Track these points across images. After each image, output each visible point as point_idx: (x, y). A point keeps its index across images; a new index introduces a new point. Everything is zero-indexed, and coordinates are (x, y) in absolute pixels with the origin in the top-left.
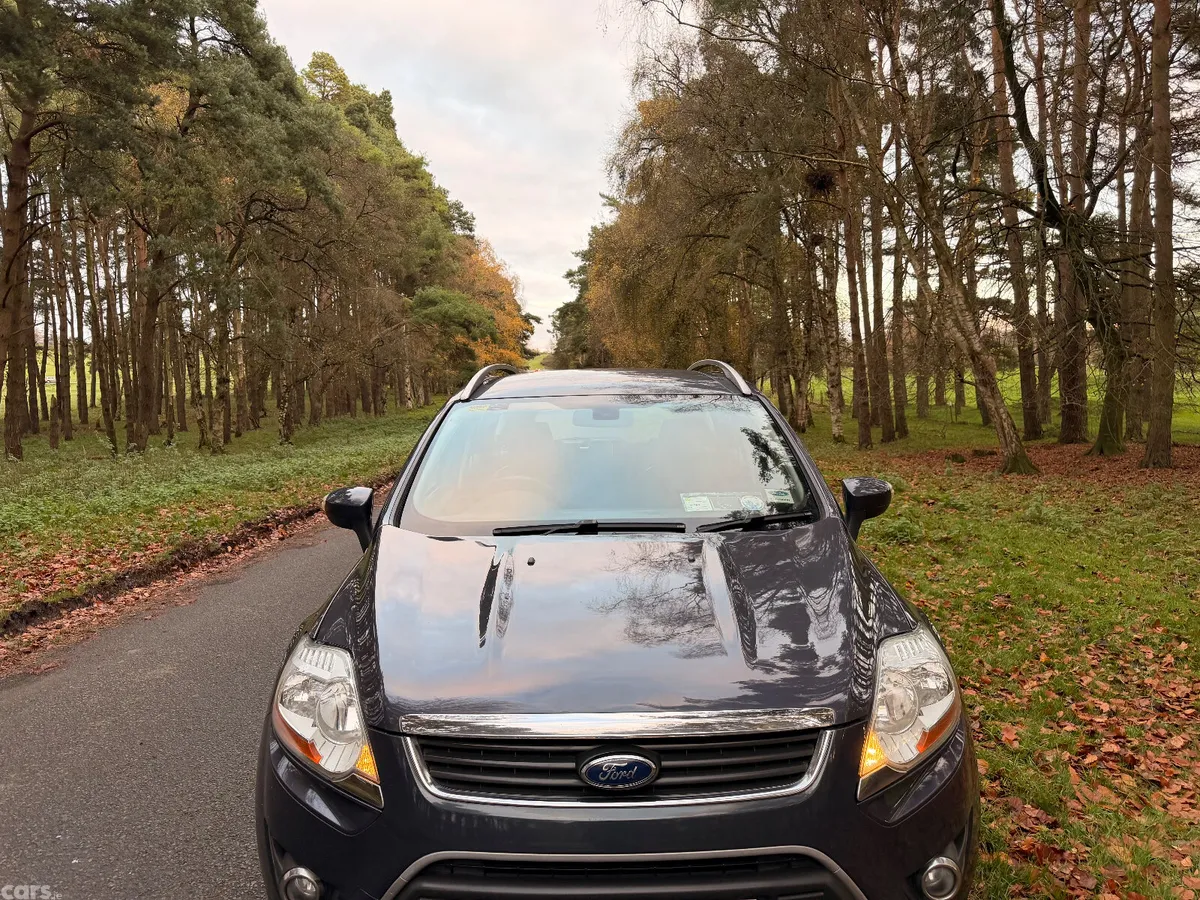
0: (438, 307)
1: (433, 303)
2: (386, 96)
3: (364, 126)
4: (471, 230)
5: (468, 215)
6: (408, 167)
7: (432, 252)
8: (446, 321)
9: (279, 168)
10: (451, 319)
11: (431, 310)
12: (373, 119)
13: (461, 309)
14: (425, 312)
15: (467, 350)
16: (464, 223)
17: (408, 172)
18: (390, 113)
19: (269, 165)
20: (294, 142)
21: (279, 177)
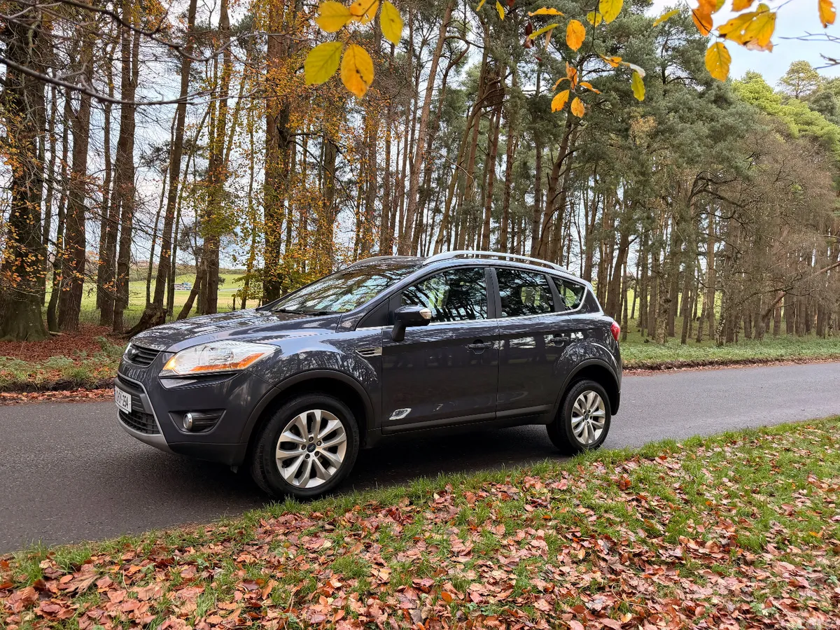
19: (690, 155)
20: (717, 136)
21: (697, 162)
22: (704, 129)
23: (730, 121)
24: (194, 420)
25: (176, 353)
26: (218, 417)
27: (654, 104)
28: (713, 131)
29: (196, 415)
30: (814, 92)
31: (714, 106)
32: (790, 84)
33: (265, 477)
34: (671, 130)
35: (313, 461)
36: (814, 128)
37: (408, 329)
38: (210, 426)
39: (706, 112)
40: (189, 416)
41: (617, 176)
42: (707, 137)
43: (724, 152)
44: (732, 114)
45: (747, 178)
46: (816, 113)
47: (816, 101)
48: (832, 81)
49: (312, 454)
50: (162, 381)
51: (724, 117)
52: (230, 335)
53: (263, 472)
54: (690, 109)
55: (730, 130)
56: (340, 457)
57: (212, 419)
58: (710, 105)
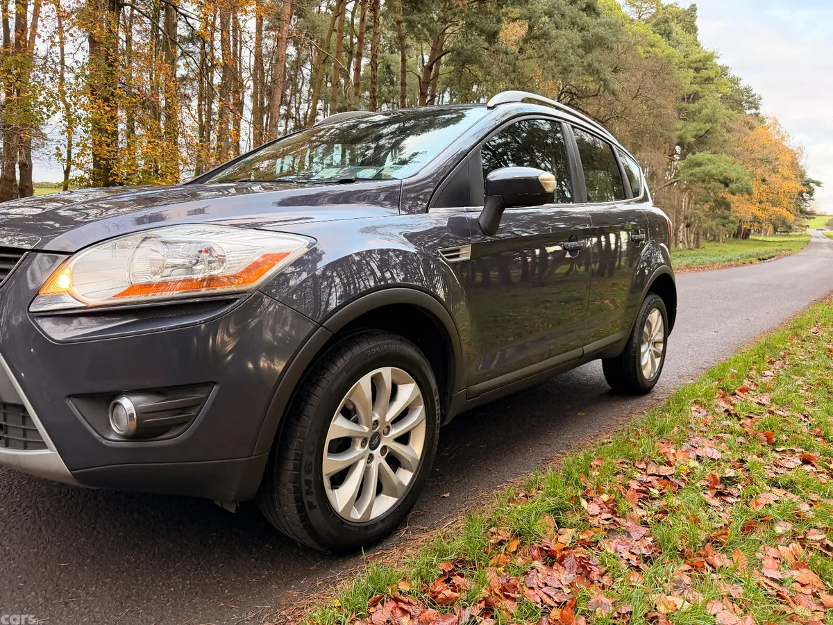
0: (703, 168)
1: (699, 164)
2: (693, 9)
3: (667, 34)
4: (757, 108)
5: (756, 97)
6: (700, 61)
7: (708, 126)
8: (707, 178)
9: (572, 66)
10: (712, 177)
11: (697, 170)
12: (677, 28)
13: (721, 169)
14: (691, 172)
15: (724, 202)
16: (751, 103)
17: (700, 65)
18: (694, 21)
19: (565, 64)
20: (588, 47)
21: (571, 71)
22: (577, 37)
23: (600, 31)
24: (142, 413)
25: (71, 254)
26: (199, 403)
27: (529, 6)
28: (584, 41)
29: (144, 401)
30: (654, 16)
31: (585, 14)
32: (634, 6)
33: (304, 518)
34: (545, 36)
35: (380, 465)
36: (657, 50)
37: (507, 211)
38: (181, 424)
39: (578, 20)
40: (127, 404)
41: (494, 82)
42: (579, 47)
43: (595, 64)
44: (600, 24)
45: (613, 93)
46: (658, 36)
47: (656, 25)
48: (666, 7)
49: (377, 452)
50: (39, 321)
51: (594, 27)
52: (190, 213)
53: (301, 509)
54: (563, 16)
55: (601, 42)
56: (416, 448)
57: (183, 409)
58: (581, 13)
